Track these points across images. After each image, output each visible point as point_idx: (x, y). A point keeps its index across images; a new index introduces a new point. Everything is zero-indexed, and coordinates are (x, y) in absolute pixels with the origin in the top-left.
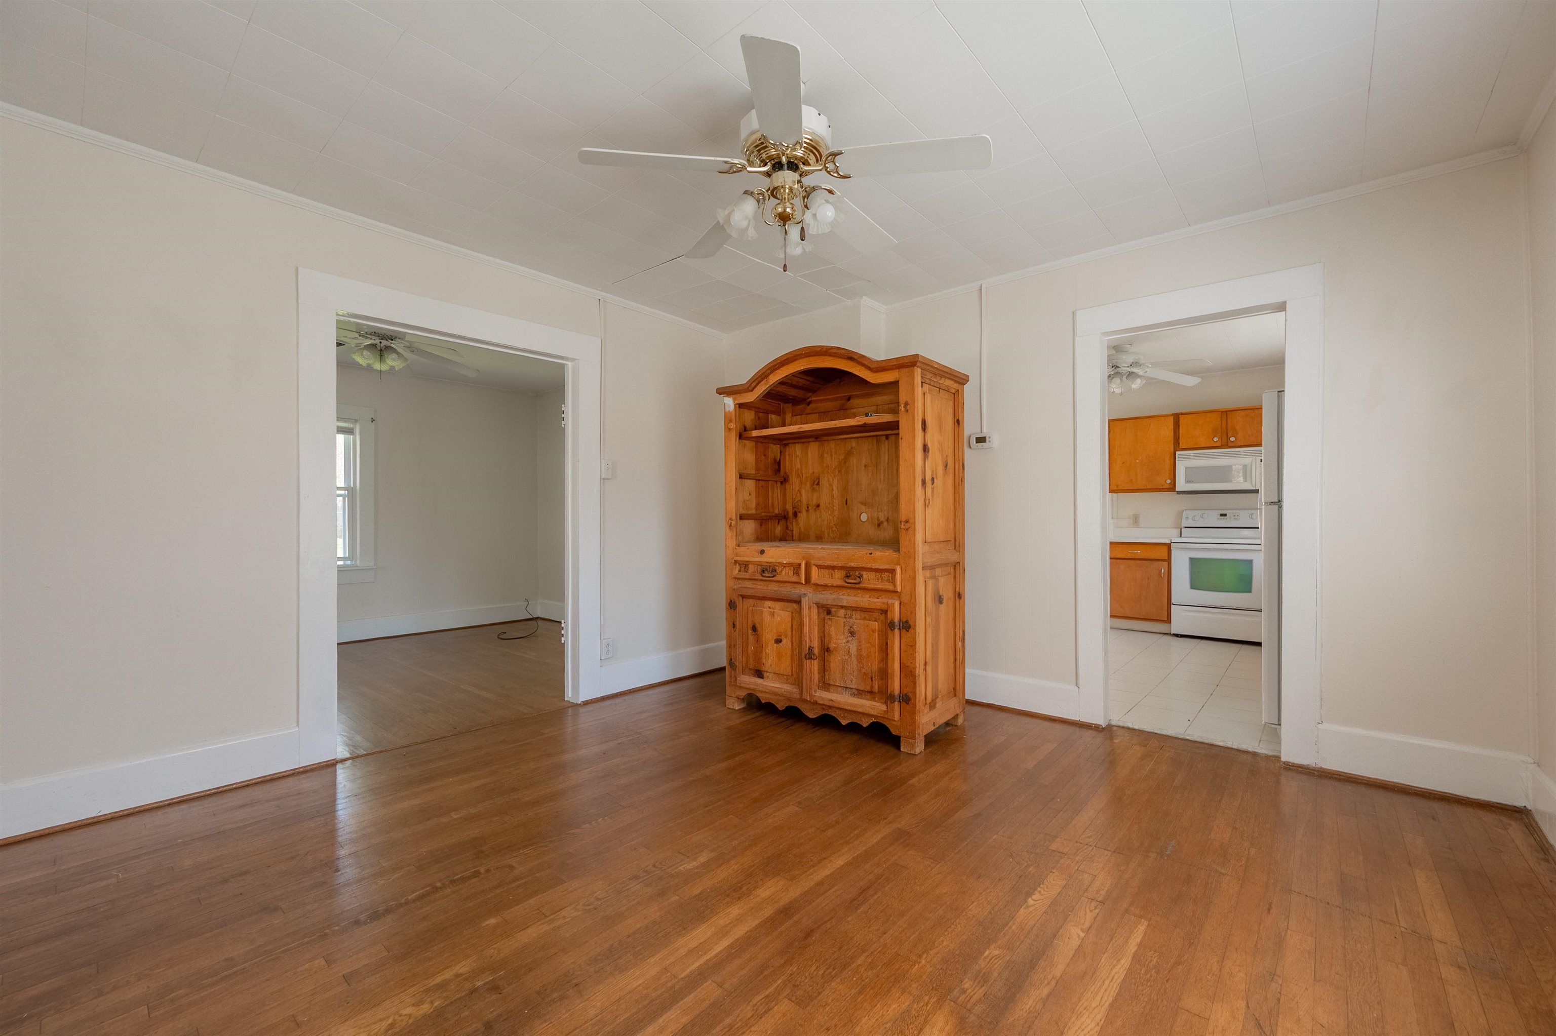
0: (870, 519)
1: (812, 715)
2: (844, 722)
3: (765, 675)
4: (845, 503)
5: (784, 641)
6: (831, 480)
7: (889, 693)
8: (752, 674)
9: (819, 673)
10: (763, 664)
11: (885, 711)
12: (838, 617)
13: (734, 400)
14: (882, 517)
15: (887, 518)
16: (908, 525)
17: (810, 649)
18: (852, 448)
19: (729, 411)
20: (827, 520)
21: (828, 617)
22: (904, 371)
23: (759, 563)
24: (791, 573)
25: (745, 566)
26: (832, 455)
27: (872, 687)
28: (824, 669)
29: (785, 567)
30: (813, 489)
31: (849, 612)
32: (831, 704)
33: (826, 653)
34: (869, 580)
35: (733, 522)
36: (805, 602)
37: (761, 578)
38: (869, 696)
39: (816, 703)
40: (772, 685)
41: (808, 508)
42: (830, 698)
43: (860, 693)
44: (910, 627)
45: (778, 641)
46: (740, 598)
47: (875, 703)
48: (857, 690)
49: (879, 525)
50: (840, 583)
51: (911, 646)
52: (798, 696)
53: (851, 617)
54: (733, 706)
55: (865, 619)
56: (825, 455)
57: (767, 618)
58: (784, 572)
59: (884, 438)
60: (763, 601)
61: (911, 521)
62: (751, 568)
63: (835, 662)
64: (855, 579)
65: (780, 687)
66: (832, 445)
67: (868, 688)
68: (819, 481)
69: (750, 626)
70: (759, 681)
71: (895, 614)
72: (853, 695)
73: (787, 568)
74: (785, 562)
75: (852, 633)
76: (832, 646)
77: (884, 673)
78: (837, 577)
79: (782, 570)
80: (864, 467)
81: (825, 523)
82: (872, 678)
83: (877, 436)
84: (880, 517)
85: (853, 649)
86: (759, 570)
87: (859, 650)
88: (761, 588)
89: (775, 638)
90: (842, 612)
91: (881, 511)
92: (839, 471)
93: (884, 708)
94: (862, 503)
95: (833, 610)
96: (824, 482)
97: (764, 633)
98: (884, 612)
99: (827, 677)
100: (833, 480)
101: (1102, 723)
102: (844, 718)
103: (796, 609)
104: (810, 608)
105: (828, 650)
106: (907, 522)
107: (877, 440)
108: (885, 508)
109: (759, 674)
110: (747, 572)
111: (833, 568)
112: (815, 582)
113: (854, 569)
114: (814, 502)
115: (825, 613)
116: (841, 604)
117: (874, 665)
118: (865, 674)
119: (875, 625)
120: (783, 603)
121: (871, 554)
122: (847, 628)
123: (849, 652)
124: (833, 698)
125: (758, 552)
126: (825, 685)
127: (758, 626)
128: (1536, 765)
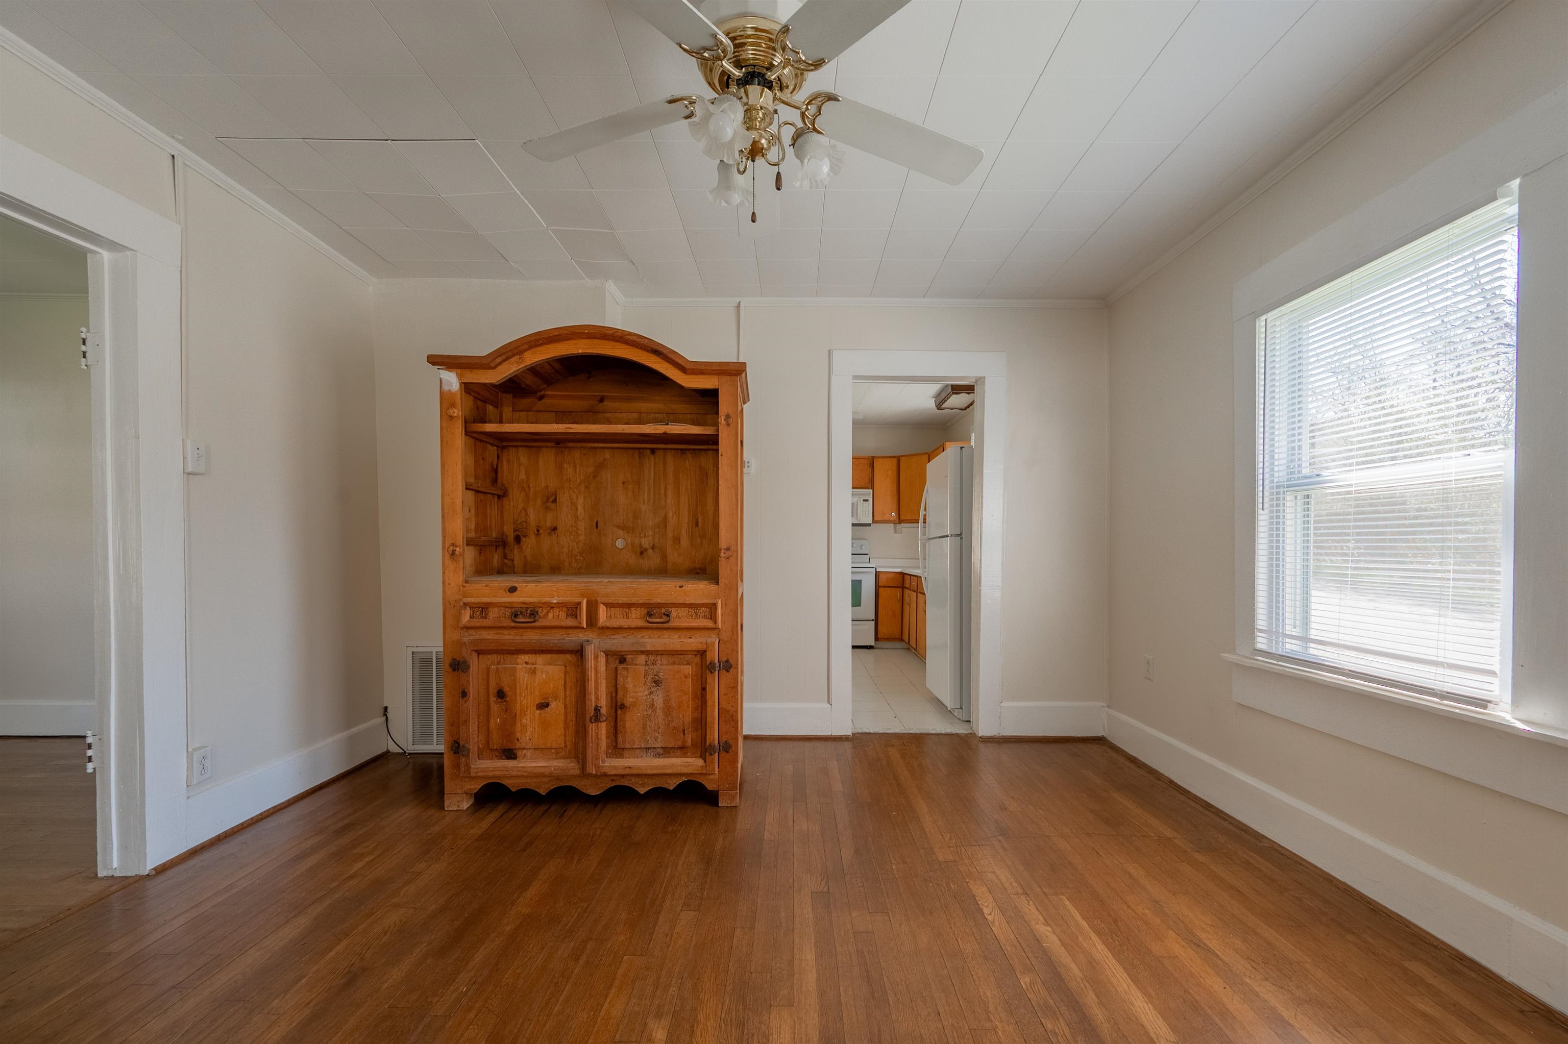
0: (630, 546)
1: (594, 792)
2: (642, 791)
3: (519, 753)
4: (595, 525)
5: (553, 705)
6: (575, 498)
7: (708, 744)
8: (496, 756)
9: (607, 737)
10: (518, 740)
11: (702, 767)
12: (636, 665)
13: (460, 377)
14: (646, 543)
16: (728, 553)
17: (597, 709)
18: (605, 460)
19: (449, 390)
20: (569, 547)
21: (621, 667)
22: (724, 378)
23: (508, 605)
24: (563, 615)
25: (483, 609)
26: (575, 467)
27: (684, 741)
28: (615, 731)
29: (552, 608)
30: (547, 508)
31: (652, 658)
32: (628, 771)
33: (619, 712)
34: (680, 618)
35: (458, 549)
36: (590, 651)
37: (513, 624)
38: (679, 752)
39: (605, 775)
40: (534, 765)
41: (538, 531)
42: (626, 765)
43: (666, 751)
44: (731, 667)
45: (543, 706)
46: (475, 655)
47: (688, 760)
48: (662, 748)
49: (642, 553)
50: (641, 623)
51: (733, 688)
52: (577, 772)
53: (654, 664)
54: (458, 806)
55: (674, 663)
56: (566, 466)
57: (522, 676)
58: (550, 615)
59: (648, 452)
60: (515, 656)
61: (733, 548)
62: (493, 613)
63: (631, 722)
64: (661, 617)
65: (545, 765)
66: (577, 454)
67: (679, 744)
68: (556, 498)
69: (493, 689)
70: (511, 763)
71: (714, 655)
72: (659, 755)
73: (556, 611)
74: (555, 602)
75: (657, 683)
76: (629, 701)
77: (701, 723)
78: (634, 616)
79: (548, 613)
80: (621, 485)
81: (565, 550)
82: (684, 731)
83: (639, 449)
84: (643, 544)
85: (659, 700)
86: (508, 614)
87: (667, 701)
88: (510, 637)
89: (537, 702)
90: (642, 658)
91: (645, 536)
92: (586, 487)
93: (700, 762)
94: (618, 527)
95: (629, 657)
96: (564, 498)
97: (518, 698)
98: (702, 653)
99: (620, 740)
100: (577, 498)
101: (848, 732)
102: (643, 785)
103: (570, 662)
104: (596, 657)
105: (623, 707)
106: (728, 549)
107: (640, 454)
108: (650, 533)
109: (510, 754)
110: (485, 618)
111: (630, 606)
112: (603, 625)
113: (660, 606)
114: (549, 524)
115: (617, 661)
116: (643, 649)
117: (687, 715)
118: (675, 728)
119: (688, 670)
120: (549, 656)
121: (681, 587)
122: (650, 677)
123: (653, 705)
124: (630, 765)
125: (505, 590)
126: (616, 749)
127: (506, 689)
128: (1108, 707)
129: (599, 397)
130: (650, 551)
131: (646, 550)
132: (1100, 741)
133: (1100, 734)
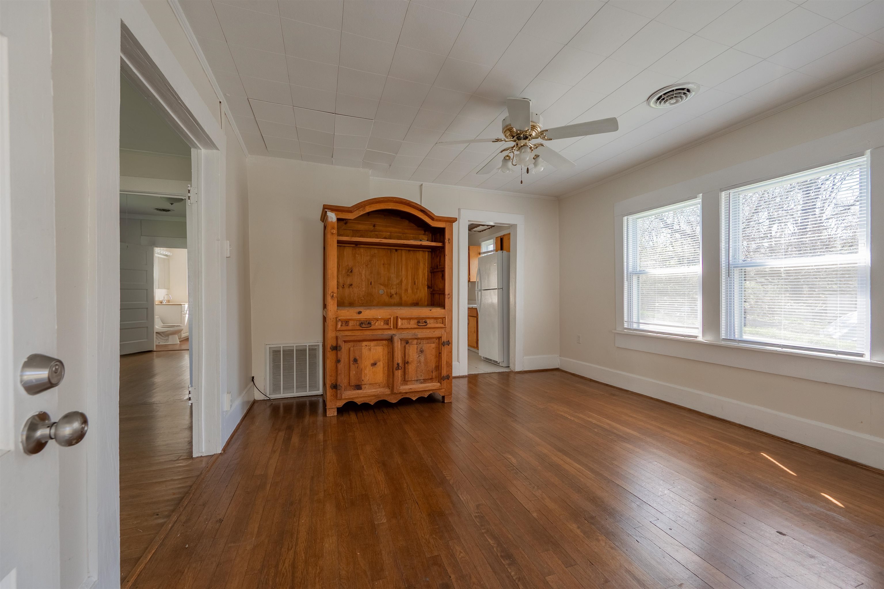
0: (386, 293)
1: (394, 401)
2: (414, 399)
3: (363, 387)
4: (370, 284)
5: (378, 364)
6: (361, 270)
7: (442, 375)
8: (353, 389)
9: (401, 377)
10: (363, 380)
11: (440, 386)
12: (413, 344)
13: (336, 215)
14: (393, 291)
15: (395, 293)
16: (449, 296)
17: (398, 364)
18: (375, 253)
19: (332, 221)
20: (358, 293)
21: (407, 346)
22: (448, 223)
23: (358, 320)
24: (382, 323)
25: (346, 322)
26: (361, 256)
27: (432, 376)
28: (404, 373)
29: (378, 320)
30: (348, 275)
31: (419, 341)
32: (410, 391)
33: (406, 365)
34: (431, 323)
35: (335, 294)
36: (396, 339)
37: (361, 328)
38: (430, 381)
39: (400, 393)
40: (370, 391)
41: (343, 286)
42: (409, 388)
43: (425, 381)
44: (450, 343)
45: (374, 364)
46: (344, 342)
47: (434, 384)
48: (423, 379)
49: (391, 296)
50: (416, 326)
51: (450, 352)
52: (389, 393)
53: (420, 344)
54: (333, 414)
55: (428, 343)
56: (357, 255)
57: (365, 351)
58: (377, 324)
59: (394, 251)
60: (361, 343)
61: (450, 294)
62: (351, 323)
63: (411, 368)
64: (423, 324)
65: (375, 391)
66: (362, 250)
67: (430, 377)
68: (352, 271)
69: (352, 359)
70: (359, 391)
71: (444, 339)
72: (422, 383)
73: (379, 322)
74: (380, 318)
75: (422, 351)
76: (410, 360)
77: (438, 367)
78: (412, 323)
79: (375, 323)
80: (382, 265)
81: (356, 295)
82: (432, 371)
83: (390, 249)
84: (392, 292)
85: (422, 359)
86: (358, 324)
87: (426, 359)
88: (359, 334)
89: (371, 363)
90: (415, 342)
91: (393, 289)
92: (366, 266)
93: (439, 384)
94: (381, 284)
95: (410, 341)
96: (356, 270)
97: (363, 361)
98: (439, 338)
99: (406, 377)
100: (362, 270)
101: (467, 374)
102: (415, 396)
103: (385, 344)
104: (398, 342)
105: (408, 363)
106: (449, 294)
107: (391, 251)
108: (395, 287)
109: (358, 387)
110: (347, 326)
111: (410, 319)
112: (400, 328)
113: (423, 318)
114: (348, 283)
115: (405, 343)
116: (416, 337)
117: (433, 365)
118: (429, 370)
119: (433, 345)
120: (376, 342)
121: (431, 310)
122: (419, 349)
123: (420, 361)
124: (411, 388)
125: (356, 313)
126: (405, 381)
127: (357, 358)
128: (560, 356)
129: (373, 225)
130: (395, 295)
131: (393, 295)
132: (557, 369)
133: (557, 367)
